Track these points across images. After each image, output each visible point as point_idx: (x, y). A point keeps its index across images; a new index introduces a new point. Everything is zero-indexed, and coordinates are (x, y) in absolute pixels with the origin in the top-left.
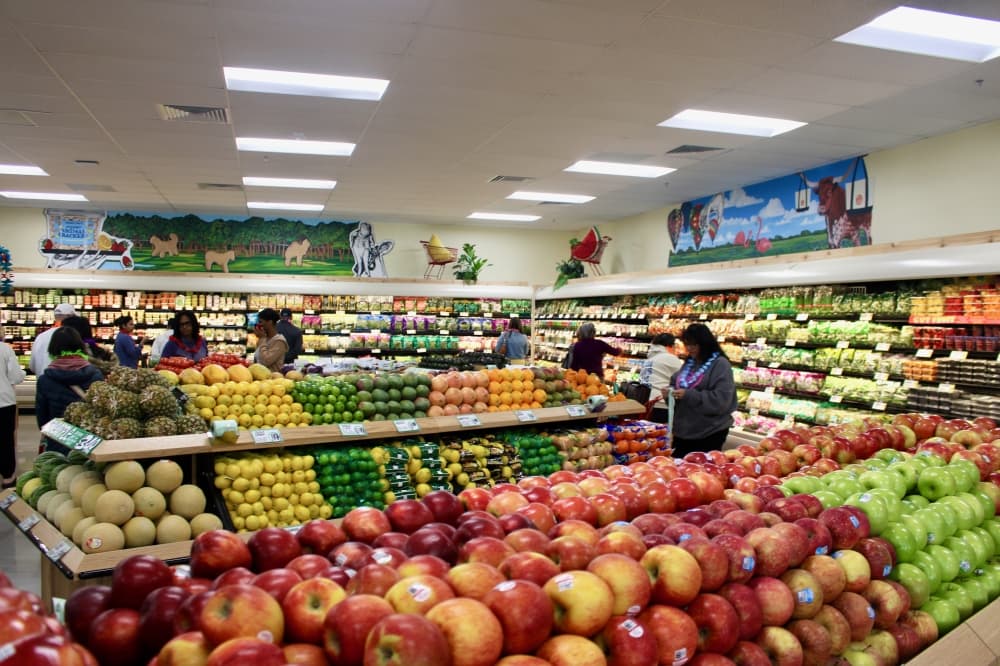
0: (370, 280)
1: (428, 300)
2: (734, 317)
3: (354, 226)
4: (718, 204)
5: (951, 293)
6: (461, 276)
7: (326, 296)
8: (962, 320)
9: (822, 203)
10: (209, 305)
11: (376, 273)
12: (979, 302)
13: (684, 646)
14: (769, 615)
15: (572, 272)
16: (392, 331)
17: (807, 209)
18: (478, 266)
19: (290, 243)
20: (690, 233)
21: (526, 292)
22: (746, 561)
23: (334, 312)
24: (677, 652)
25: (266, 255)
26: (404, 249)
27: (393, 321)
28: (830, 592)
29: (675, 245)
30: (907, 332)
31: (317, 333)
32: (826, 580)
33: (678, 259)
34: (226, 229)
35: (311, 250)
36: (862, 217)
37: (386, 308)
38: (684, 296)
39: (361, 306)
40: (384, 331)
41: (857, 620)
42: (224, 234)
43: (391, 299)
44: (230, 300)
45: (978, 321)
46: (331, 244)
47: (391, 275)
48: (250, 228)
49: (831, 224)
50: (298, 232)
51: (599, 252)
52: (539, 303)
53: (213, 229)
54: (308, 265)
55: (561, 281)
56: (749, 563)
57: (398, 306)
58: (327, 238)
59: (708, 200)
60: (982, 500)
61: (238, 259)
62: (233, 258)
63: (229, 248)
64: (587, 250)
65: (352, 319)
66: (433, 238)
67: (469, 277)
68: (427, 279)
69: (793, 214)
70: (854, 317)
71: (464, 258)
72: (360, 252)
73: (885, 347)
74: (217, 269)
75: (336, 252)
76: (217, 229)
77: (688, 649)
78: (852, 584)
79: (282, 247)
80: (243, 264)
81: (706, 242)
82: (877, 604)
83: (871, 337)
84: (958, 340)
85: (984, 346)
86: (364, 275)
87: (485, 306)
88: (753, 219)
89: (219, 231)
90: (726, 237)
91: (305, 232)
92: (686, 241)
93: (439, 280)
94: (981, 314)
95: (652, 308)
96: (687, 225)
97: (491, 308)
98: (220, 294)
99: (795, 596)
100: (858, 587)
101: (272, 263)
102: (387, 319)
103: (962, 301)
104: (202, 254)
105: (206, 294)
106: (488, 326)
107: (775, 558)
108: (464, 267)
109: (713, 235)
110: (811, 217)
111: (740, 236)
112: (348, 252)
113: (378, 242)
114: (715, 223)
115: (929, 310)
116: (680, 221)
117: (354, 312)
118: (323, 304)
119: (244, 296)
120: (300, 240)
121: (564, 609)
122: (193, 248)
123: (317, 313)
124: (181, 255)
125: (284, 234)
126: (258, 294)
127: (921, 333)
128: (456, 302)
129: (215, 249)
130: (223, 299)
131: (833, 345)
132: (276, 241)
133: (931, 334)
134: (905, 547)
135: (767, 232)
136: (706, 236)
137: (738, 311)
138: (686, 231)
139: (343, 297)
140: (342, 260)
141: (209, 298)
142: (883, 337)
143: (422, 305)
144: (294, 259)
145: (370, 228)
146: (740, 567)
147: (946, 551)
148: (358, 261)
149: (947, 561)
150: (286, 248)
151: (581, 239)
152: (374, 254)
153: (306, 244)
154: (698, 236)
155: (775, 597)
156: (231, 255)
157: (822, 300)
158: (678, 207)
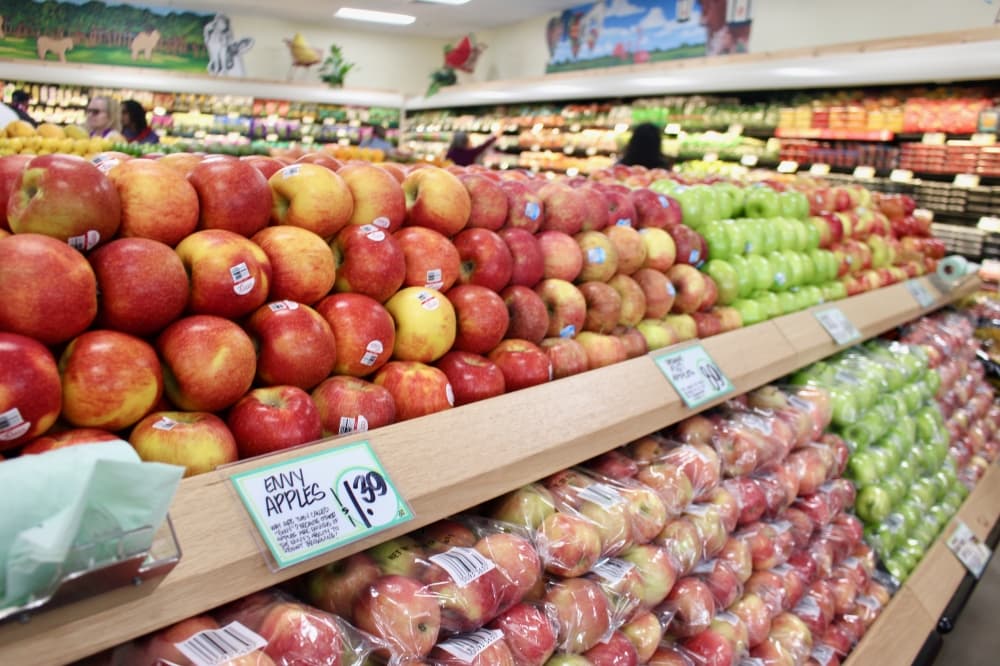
0: (227, 79)
1: (291, 103)
2: (605, 128)
3: (208, 19)
4: (599, 12)
5: (818, 107)
6: (327, 79)
7: (178, 95)
8: (827, 134)
9: (705, 13)
10: (44, 98)
11: (235, 72)
12: (844, 116)
13: (438, 267)
14: (552, 267)
15: (445, 80)
16: (252, 136)
17: (686, 20)
18: (344, 70)
19: (137, 34)
20: (568, 43)
21: (396, 101)
22: (529, 206)
23: (187, 112)
24: (429, 272)
25: (110, 45)
26: (266, 46)
27: (252, 125)
28: (627, 261)
29: (552, 54)
30: (773, 146)
31: (170, 134)
32: (622, 247)
33: (555, 68)
34: (60, 12)
35: (163, 43)
36: (741, 30)
37: (245, 110)
38: (558, 105)
39: (218, 106)
40: (243, 134)
41: (654, 296)
42: (58, 17)
43: (250, 101)
44: (68, 93)
45: (841, 135)
46: (185, 36)
47: (251, 74)
48: (90, 13)
49: (711, 35)
50: (145, 21)
51: (474, 60)
52: (410, 114)
53: (45, 11)
54: (158, 59)
55: (432, 90)
56: (533, 211)
57: (258, 109)
58: (179, 31)
59: (588, 8)
60: (809, 231)
61: (77, 48)
62: (71, 46)
63: (66, 35)
64: (461, 57)
65: (208, 121)
66: (297, 37)
67: (335, 81)
68: (289, 81)
69: (673, 25)
70: (723, 129)
71: (330, 61)
72: (216, 47)
73: (753, 161)
74: (51, 56)
75: (190, 47)
76: (50, 11)
77: (443, 271)
78: (654, 261)
79: (127, 39)
80: (83, 54)
81: (584, 53)
82: (679, 287)
83: (738, 151)
84: (821, 154)
85: (844, 161)
86: (221, 74)
87: (351, 114)
88: (633, 29)
89: (53, 13)
90: (604, 48)
91: (154, 22)
92: (564, 51)
93: (303, 82)
94: (845, 128)
95: (526, 118)
96: (566, 34)
97: (358, 117)
98: (57, 86)
99: (584, 255)
100: (660, 264)
101: (117, 55)
102: (247, 124)
103: (828, 114)
104: (32, 39)
105: (41, 85)
106: (355, 135)
107: (564, 211)
108: (331, 70)
109: (592, 45)
110: (692, 29)
111: (619, 47)
112: (203, 48)
113: (237, 37)
114: (594, 33)
115: (796, 123)
116: (559, 30)
117: (211, 113)
118: (175, 102)
119: (84, 90)
120: (150, 30)
121: (288, 201)
122: (22, 30)
123: (170, 113)
124: (9, 40)
125: (130, 23)
126: (101, 88)
127: (786, 147)
128: (321, 108)
129: (48, 35)
130: (60, 92)
131: (700, 158)
132: (120, 30)
133: (796, 148)
134: (718, 246)
135: (646, 44)
136: (584, 47)
137: (610, 122)
138: (564, 40)
139: (198, 96)
140: (196, 55)
141: (44, 91)
142: (751, 151)
143: (284, 109)
144: (142, 52)
145: (227, 22)
146: (522, 214)
147: (764, 261)
148: (214, 58)
149: (763, 271)
150: (133, 39)
151: (456, 45)
152: (233, 51)
153: (155, 36)
154: (576, 46)
155: (560, 251)
156: (68, 43)
157: (694, 112)
158: (558, 14)
